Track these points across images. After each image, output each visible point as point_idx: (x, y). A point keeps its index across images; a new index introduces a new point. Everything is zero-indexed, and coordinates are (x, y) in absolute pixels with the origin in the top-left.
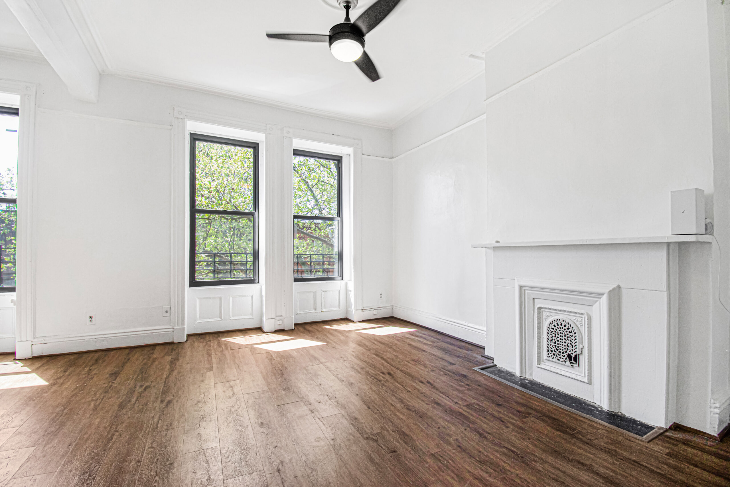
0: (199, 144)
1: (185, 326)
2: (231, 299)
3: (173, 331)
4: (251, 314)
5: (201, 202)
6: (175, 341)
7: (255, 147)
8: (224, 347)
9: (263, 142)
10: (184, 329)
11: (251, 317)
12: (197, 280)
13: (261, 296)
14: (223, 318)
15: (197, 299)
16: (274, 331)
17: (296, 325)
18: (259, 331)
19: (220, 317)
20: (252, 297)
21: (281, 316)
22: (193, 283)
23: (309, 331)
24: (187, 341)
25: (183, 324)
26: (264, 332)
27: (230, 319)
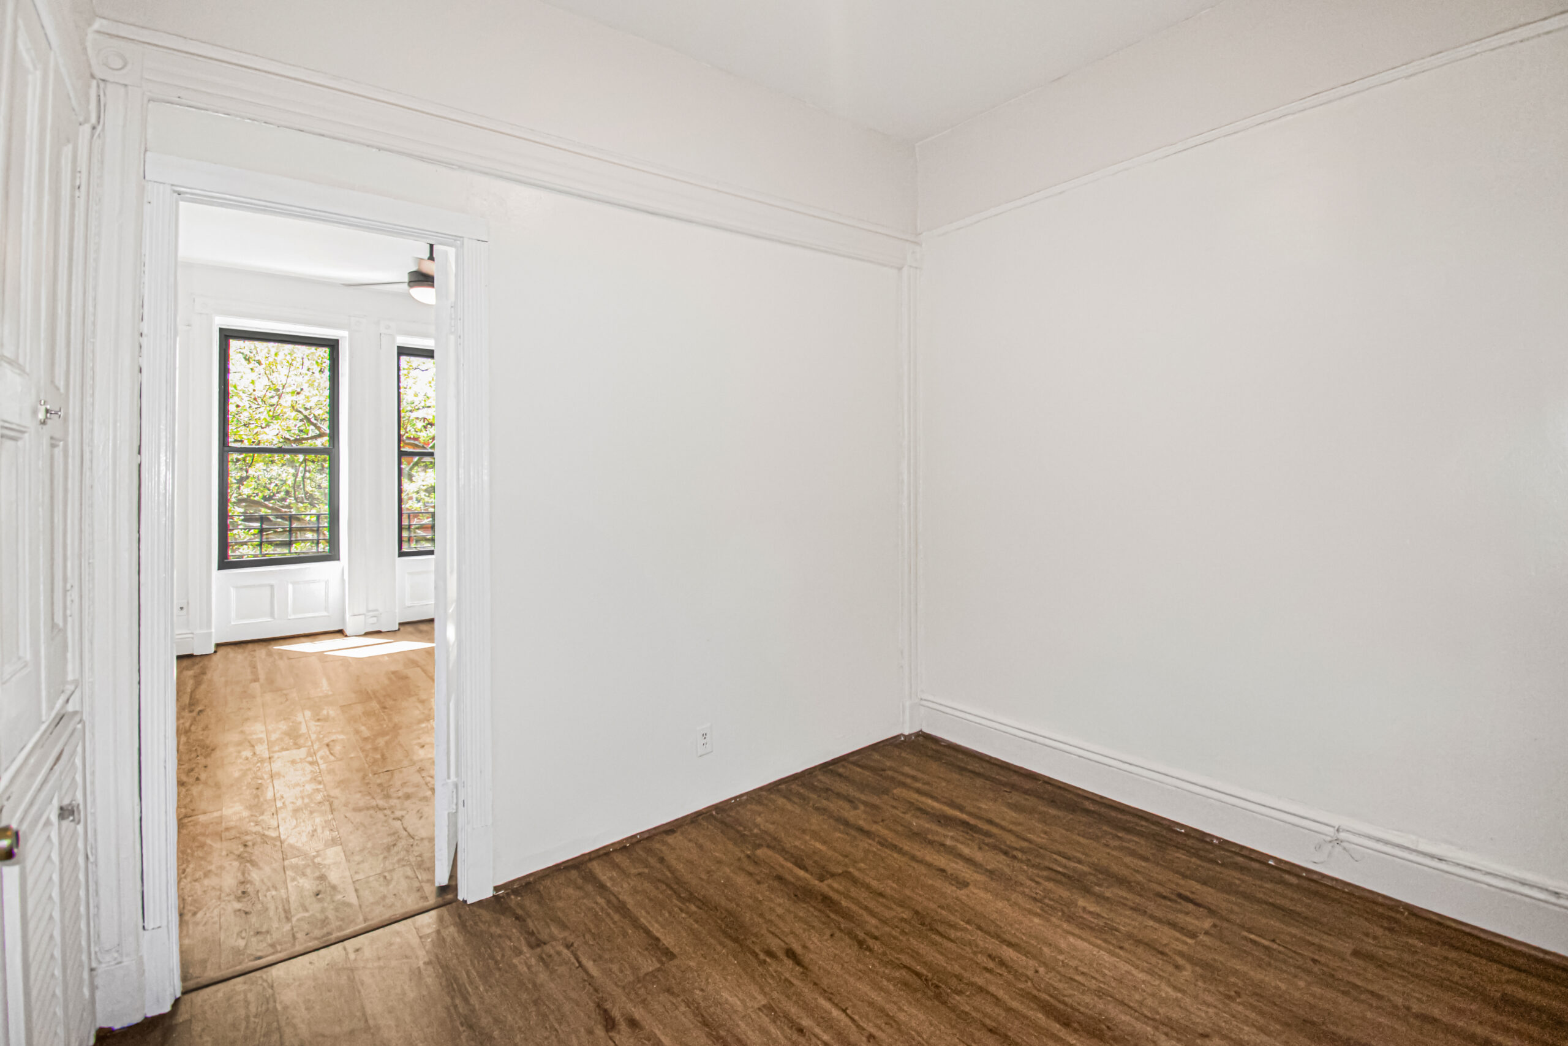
0: (234, 344)
1: (213, 630)
2: (290, 587)
3: (193, 638)
4: (326, 609)
5: (239, 434)
6: (195, 654)
7: (333, 345)
8: (277, 657)
9: (345, 337)
10: (210, 634)
11: (325, 614)
12: (232, 559)
13: (343, 580)
14: (276, 616)
15: (232, 589)
16: (363, 633)
17: (401, 624)
18: (338, 635)
19: (272, 615)
20: (327, 582)
21: (376, 610)
22: (225, 563)
23: (421, 632)
24: (215, 652)
25: (209, 626)
26: (346, 636)
27: (289, 618)
